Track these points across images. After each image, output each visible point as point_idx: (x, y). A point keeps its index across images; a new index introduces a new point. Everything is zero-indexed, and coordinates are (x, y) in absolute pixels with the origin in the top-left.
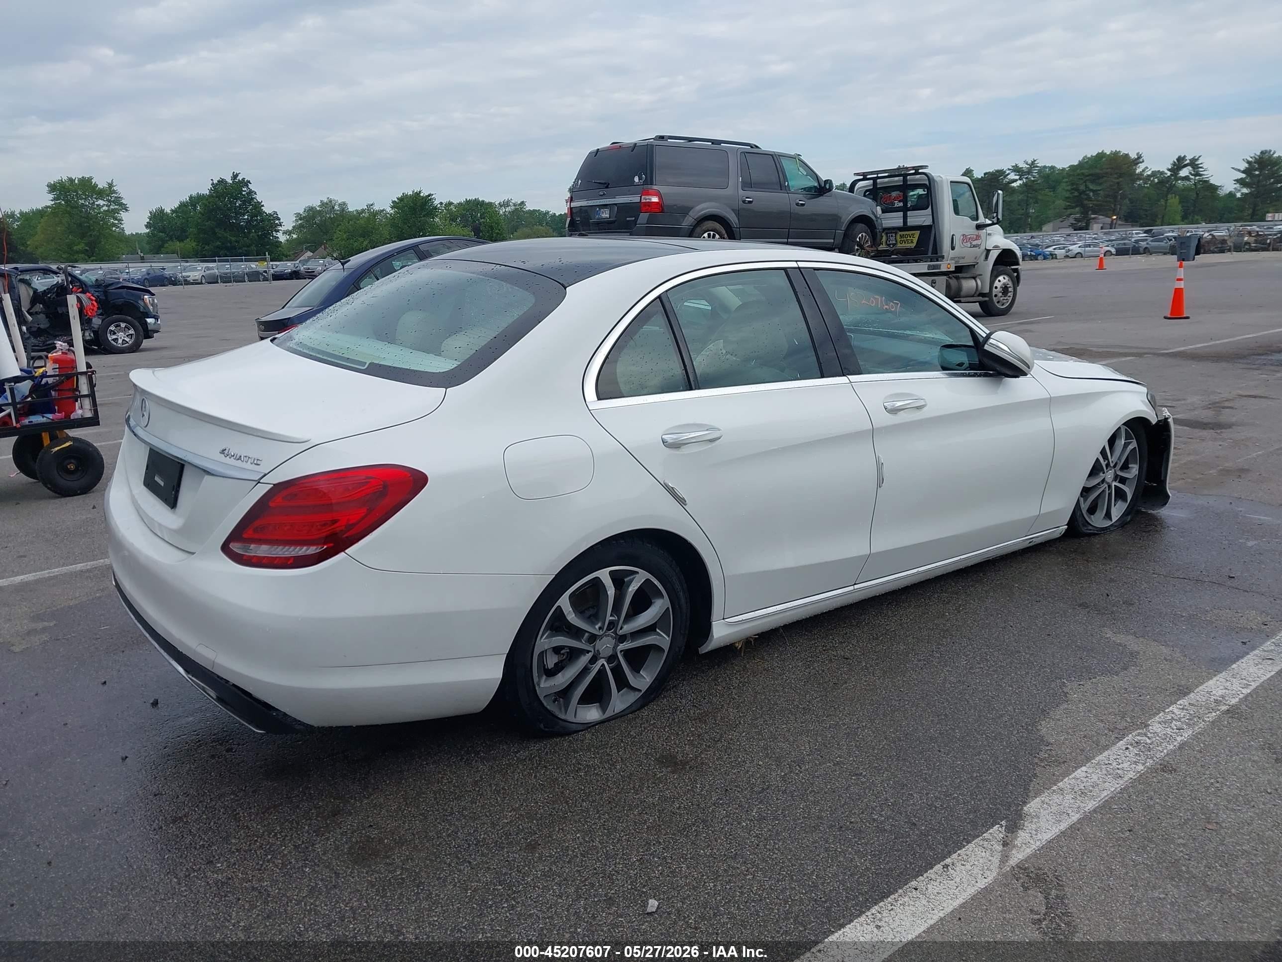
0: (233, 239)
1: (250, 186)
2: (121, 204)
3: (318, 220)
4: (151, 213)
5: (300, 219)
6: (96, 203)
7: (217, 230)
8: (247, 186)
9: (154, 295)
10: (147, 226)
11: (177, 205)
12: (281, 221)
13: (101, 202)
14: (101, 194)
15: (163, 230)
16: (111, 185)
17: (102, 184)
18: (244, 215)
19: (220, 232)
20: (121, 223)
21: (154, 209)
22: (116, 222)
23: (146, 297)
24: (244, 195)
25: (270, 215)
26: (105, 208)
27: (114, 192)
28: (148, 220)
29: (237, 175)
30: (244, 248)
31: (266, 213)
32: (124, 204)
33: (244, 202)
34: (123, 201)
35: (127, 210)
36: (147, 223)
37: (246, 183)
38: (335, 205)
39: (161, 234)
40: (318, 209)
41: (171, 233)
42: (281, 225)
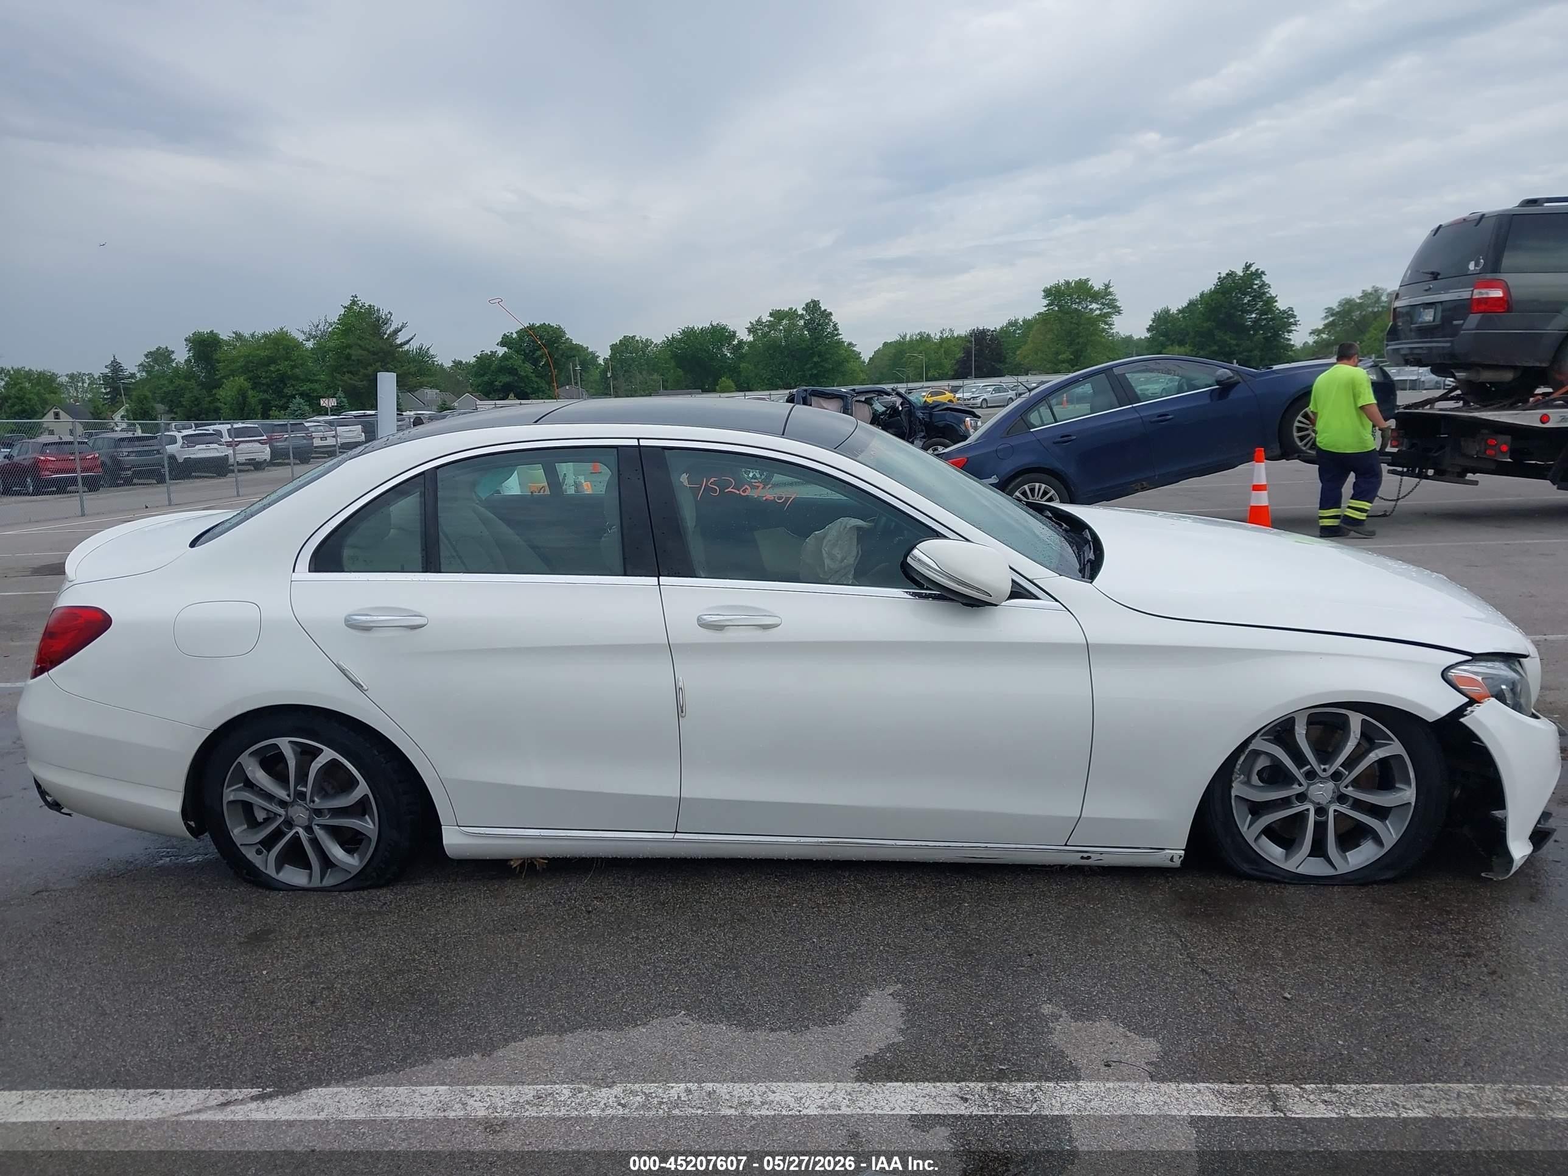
0: (1234, 342)
1: (1264, 278)
2: (1115, 307)
3: (1356, 315)
4: (1155, 314)
5: (1332, 315)
6: (1090, 307)
7: (1216, 332)
8: (1261, 277)
9: (979, 417)
10: (1148, 330)
11: (1185, 304)
12: (1297, 319)
13: (1094, 306)
14: (1095, 296)
15: (1165, 334)
16: (1107, 286)
17: (1097, 285)
18: (1252, 312)
19: (1219, 335)
20: (1111, 328)
21: (1159, 309)
22: (1107, 327)
23: (968, 419)
24: (1255, 289)
25: (1284, 312)
26: (1098, 312)
27: (1110, 294)
28: (1151, 323)
29: (1250, 265)
30: (1245, 354)
31: (1279, 310)
32: (1119, 307)
33: (1254, 298)
34: (1118, 304)
35: (1120, 313)
36: (1150, 326)
37: (1258, 274)
38: (1382, 295)
39: (1161, 338)
40: (1358, 301)
41: (1173, 337)
42: (1296, 324)
